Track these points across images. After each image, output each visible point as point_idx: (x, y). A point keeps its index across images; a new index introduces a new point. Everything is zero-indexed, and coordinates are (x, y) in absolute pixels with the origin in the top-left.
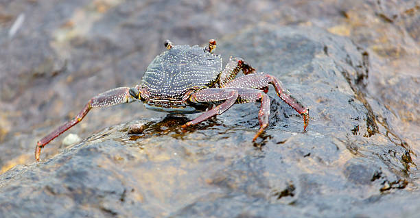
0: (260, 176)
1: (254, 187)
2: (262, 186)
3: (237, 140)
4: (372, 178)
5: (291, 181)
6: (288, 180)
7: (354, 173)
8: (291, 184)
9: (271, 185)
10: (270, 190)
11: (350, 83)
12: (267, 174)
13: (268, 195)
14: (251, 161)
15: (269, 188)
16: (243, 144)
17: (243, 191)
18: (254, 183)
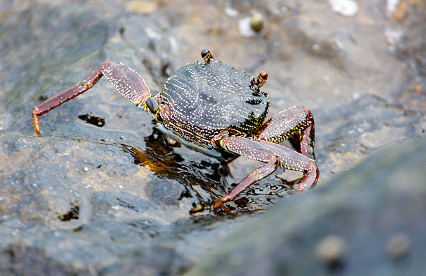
0: (38, 195)
1: (30, 209)
2: (40, 208)
3: (8, 148)
4: (179, 196)
5: (76, 202)
6: (73, 200)
7: (157, 190)
8: (77, 205)
9: (51, 207)
10: (50, 213)
11: (152, 75)
12: (45, 193)
13: (47, 219)
14: (25, 175)
15: (50, 210)
16: (15, 153)
17: (14, 214)
18: (30, 203)
